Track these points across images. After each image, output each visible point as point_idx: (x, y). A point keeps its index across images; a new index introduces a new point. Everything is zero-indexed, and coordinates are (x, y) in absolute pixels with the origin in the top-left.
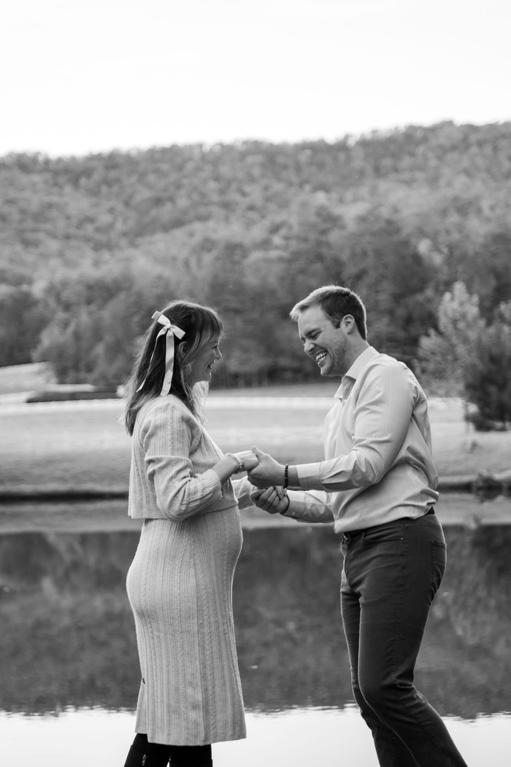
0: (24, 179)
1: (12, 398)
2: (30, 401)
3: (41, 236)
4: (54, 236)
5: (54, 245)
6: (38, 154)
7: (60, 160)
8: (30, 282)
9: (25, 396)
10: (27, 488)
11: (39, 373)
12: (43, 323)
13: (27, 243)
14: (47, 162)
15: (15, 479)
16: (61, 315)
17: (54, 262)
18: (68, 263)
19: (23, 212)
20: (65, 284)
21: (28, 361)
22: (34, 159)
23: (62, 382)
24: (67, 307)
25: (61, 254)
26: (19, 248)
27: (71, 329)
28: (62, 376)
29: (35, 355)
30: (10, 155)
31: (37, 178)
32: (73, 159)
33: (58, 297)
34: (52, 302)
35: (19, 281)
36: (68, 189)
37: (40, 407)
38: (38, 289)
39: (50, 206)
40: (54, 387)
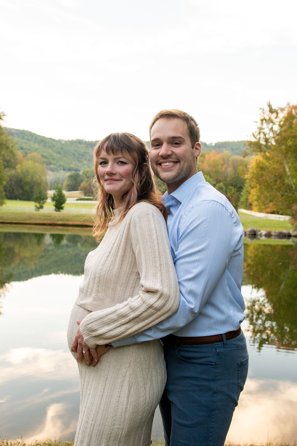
0: (80, 146)
1: (73, 199)
2: (77, 200)
3: (83, 160)
4: (86, 160)
5: (86, 162)
6: (83, 140)
7: (89, 142)
8: (79, 171)
9: (76, 199)
10: (70, 223)
11: (80, 193)
12: (82, 181)
13: (79, 161)
14: (86, 142)
15: (67, 220)
16: (86, 179)
17: (86, 166)
18: (89, 167)
19: (79, 153)
20: (88, 172)
21: (77, 190)
22: (82, 141)
23: (85, 196)
24: (88, 177)
25: (87, 165)
26: (77, 162)
27: (88, 183)
28: (85, 194)
29: (79, 188)
30: (77, 140)
31: (83, 146)
32: (92, 141)
33: (86, 175)
34: (84, 176)
35: (77, 170)
36: (90, 149)
37: (79, 202)
38: (81, 173)
39: (86, 153)
40: (83, 197)
